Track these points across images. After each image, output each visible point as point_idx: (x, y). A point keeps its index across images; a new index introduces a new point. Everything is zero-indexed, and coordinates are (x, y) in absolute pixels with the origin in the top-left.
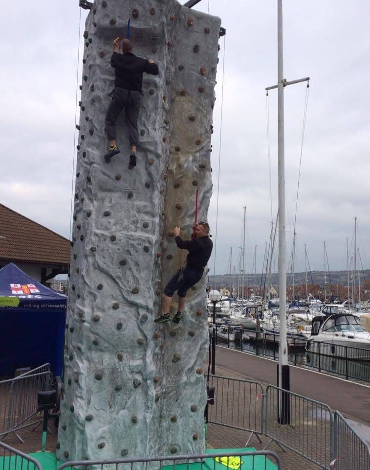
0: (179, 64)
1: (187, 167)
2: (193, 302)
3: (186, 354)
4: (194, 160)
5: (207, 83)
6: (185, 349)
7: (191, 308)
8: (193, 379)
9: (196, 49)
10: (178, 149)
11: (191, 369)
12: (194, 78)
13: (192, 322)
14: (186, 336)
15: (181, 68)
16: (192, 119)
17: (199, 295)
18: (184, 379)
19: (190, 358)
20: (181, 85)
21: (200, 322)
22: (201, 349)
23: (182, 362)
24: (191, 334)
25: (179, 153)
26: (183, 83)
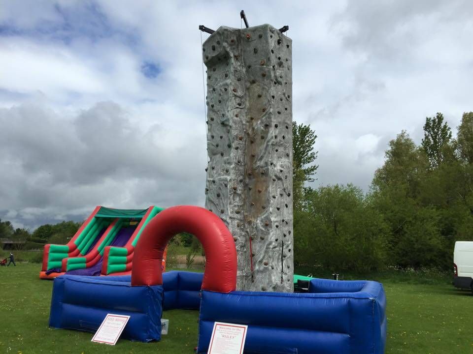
0: (248, 65)
1: (257, 128)
2: (263, 217)
3: (259, 251)
4: (262, 122)
5: (266, 69)
6: (258, 248)
7: (262, 221)
8: (262, 268)
9: (256, 51)
10: (252, 119)
11: (261, 262)
12: (258, 69)
13: (262, 230)
14: (259, 239)
15: (249, 67)
16: (260, 96)
17: (266, 211)
18: (257, 268)
19: (261, 254)
20: (252, 77)
21: (268, 230)
22: (267, 248)
23: (256, 257)
24: (262, 239)
25: (253, 120)
26: (253, 75)
